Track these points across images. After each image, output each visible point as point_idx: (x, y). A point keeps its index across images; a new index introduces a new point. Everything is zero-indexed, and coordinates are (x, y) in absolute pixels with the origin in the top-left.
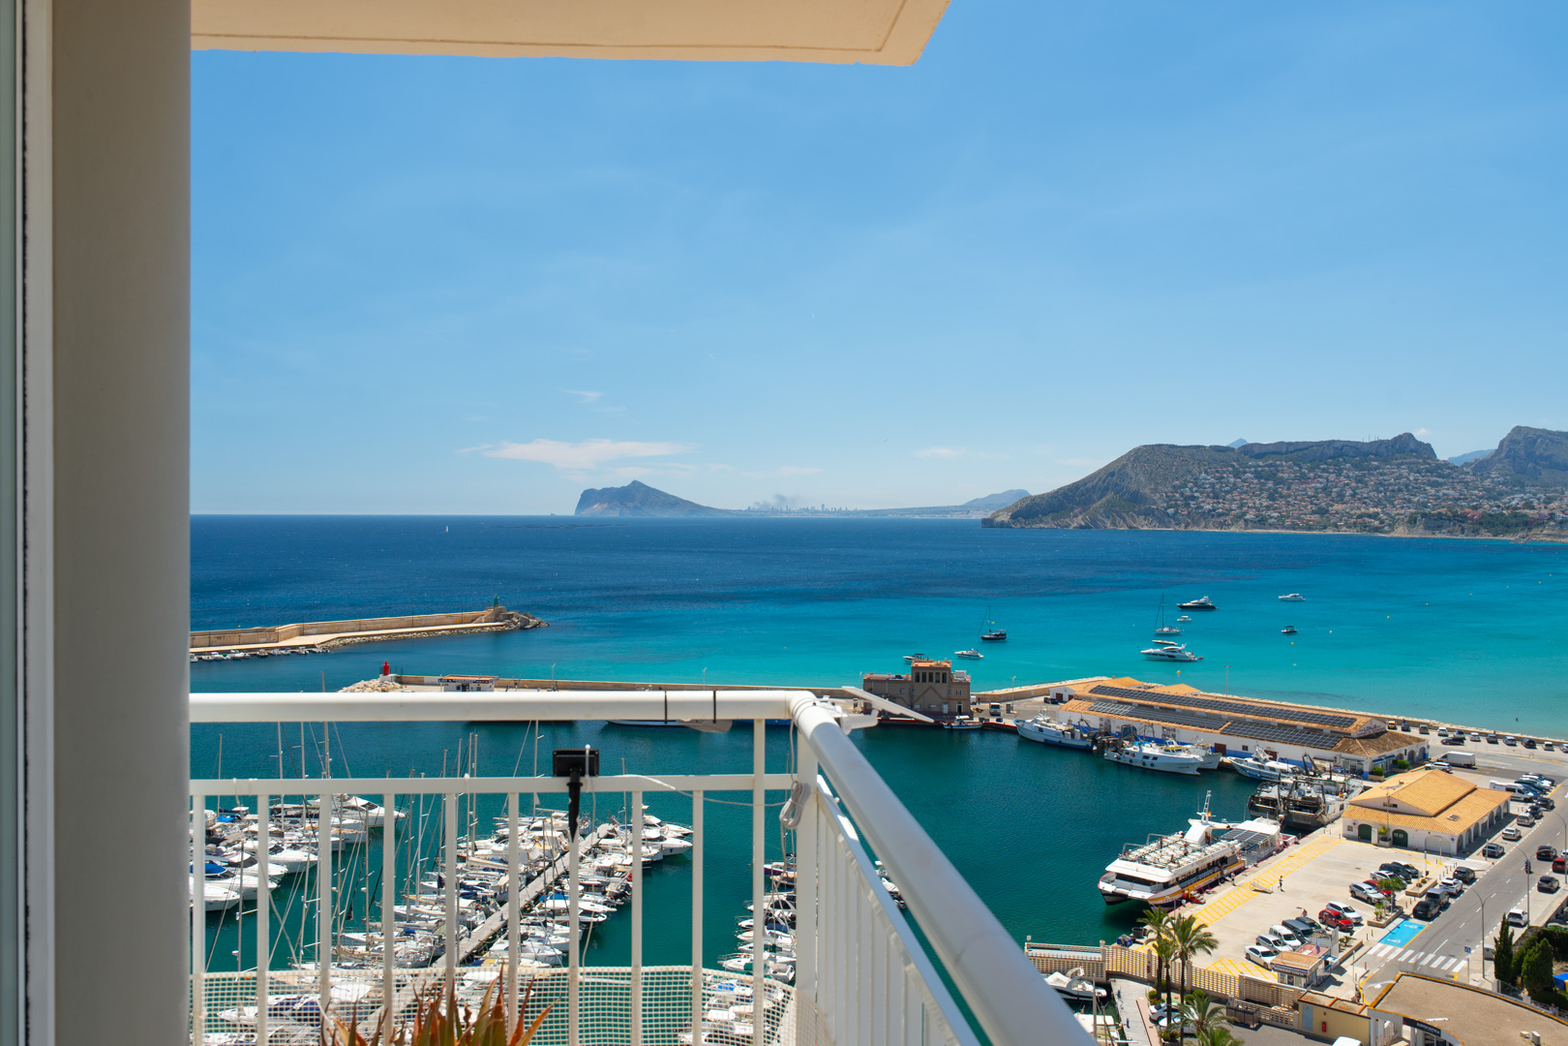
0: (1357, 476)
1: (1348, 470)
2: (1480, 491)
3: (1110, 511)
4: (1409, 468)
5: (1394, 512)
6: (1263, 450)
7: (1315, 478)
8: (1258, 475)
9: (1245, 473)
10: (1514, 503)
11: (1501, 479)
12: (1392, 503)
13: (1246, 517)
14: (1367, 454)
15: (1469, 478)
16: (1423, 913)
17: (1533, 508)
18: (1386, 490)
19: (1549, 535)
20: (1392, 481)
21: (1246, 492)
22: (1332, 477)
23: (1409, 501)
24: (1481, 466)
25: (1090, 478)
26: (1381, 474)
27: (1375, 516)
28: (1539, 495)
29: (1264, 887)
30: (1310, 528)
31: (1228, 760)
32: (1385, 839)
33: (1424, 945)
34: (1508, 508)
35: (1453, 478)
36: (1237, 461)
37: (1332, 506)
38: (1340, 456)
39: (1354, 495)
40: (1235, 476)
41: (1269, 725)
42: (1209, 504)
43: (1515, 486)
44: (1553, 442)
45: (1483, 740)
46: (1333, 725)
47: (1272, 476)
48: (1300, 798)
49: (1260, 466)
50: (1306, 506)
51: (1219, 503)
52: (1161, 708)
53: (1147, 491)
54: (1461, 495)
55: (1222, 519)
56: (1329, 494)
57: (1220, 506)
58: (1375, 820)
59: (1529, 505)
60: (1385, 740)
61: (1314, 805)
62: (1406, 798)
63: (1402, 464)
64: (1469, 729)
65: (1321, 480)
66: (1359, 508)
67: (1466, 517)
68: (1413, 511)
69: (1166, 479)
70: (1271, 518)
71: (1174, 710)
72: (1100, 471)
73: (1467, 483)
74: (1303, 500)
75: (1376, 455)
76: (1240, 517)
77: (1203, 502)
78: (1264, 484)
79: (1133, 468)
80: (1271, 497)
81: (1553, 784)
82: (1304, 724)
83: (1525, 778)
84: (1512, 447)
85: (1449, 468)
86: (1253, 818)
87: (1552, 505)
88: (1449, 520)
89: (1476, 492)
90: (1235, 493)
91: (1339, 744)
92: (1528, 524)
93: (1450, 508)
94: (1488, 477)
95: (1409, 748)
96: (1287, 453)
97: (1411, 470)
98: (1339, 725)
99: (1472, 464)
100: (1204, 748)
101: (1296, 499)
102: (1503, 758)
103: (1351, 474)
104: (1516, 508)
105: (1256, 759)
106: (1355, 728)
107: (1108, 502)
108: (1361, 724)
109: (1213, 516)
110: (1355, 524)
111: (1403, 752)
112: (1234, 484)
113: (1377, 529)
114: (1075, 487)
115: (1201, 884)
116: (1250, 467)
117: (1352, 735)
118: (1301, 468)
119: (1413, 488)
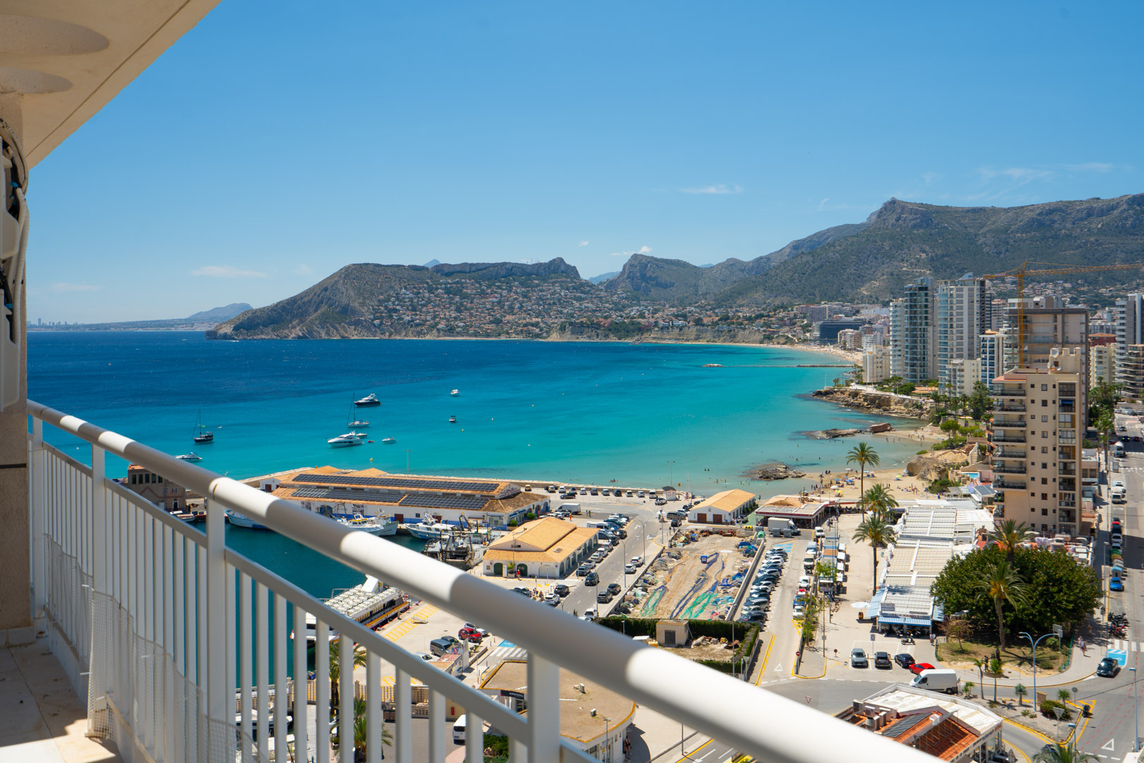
0: (523, 292)
1: (517, 287)
2: (610, 304)
4: (560, 286)
5: (550, 321)
6: (451, 270)
7: (492, 294)
8: (448, 291)
9: (437, 289)
10: (632, 313)
11: (624, 295)
12: (548, 314)
13: (438, 327)
14: (530, 274)
15: (603, 294)
17: (644, 318)
18: (545, 303)
19: (654, 338)
20: (549, 296)
21: (438, 306)
22: (505, 293)
23: (561, 312)
24: (611, 284)
25: (308, 292)
26: (541, 291)
27: (536, 325)
28: (649, 308)
29: (421, 619)
30: (488, 335)
31: (402, 526)
34: (628, 318)
35: (592, 294)
36: (431, 278)
37: (505, 317)
39: (521, 308)
40: (429, 292)
41: (436, 495)
42: (408, 315)
43: (633, 300)
44: (658, 266)
45: (589, 493)
46: (482, 490)
47: (459, 292)
48: (457, 550)
49: (449, 283)
50: (486, 317)
51: (417, 314)
52: (354, 489)
53: (356, 304)
54: (597, 307)
55: (419, 329)
56: (502, 307)
57: (418, 317)
59: (642, 316)
60: (519, 499)
61: (463, 554)
63: (556, 282)
64: (580, 486)
65: (496, 295)
66: (525, 319)
67: (600, 325)
68: (563, 320)
69: (373, 293)
70: (458, 327)
72: (313, 287)
73: (601, 298)
74: (482, 312)
75: (537, 274)
76: (434, 327)
77: (404, 314)
78: (454, 298)
79: (344, 283)
80: (458, 310)
81: (628, 520)
82: (461, 492)
83: (611, 518)
84: (631, 270)
85: (589, 286)
87: (657, 315)
88: (588, 327)
89: (607, 305)
90: (430, 306)
91: (486, 505)
92: (642, 330)
93: (588, 318)
94: (616, 293)
95: (536, 504)
96: (470, 272)
97: (562, 288)
98: (487, 490)
99: (605, 283)
100: (384, 519)
101: (477, 311)
102: (600, 505)
103: (519, 291)
104: (633, 318)
105: (425, 523)
107: (322, 313)
108: (502, 488)
109: (412, 326)
110: (522, 331)
111: (532, 507)
112: (429, 299)
113: (538, 336)
114: (294, 300)
116: (441, 284)
117: (496, 497)
118: (481, 285)
119: (564, 301)
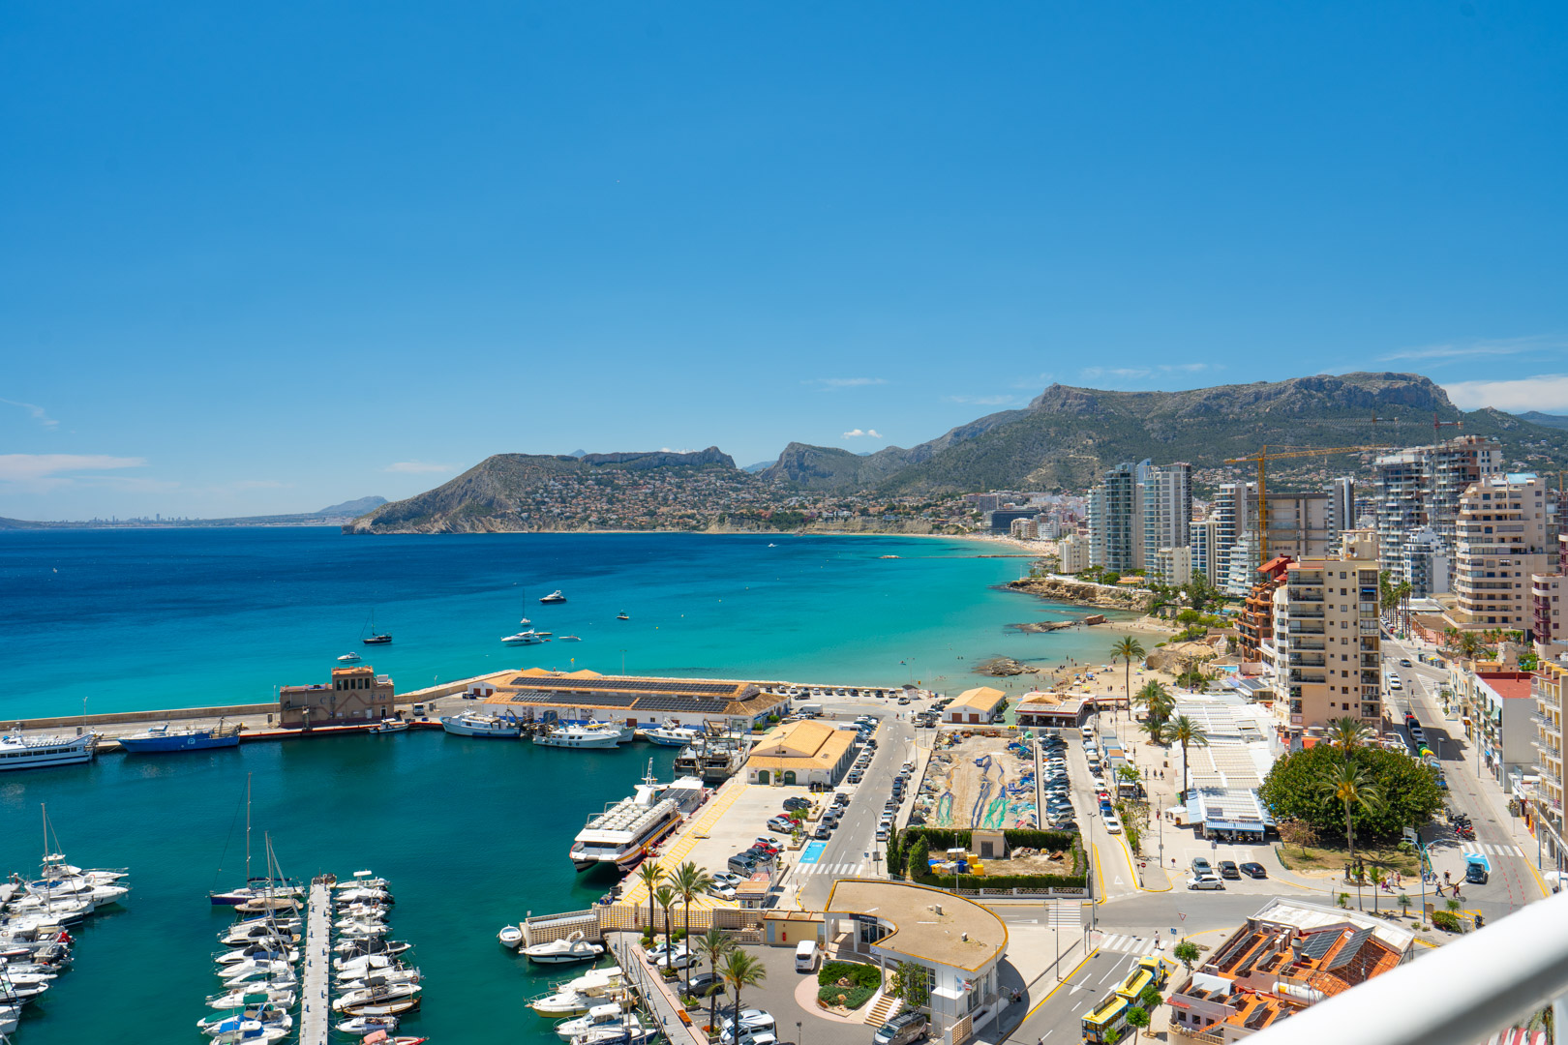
0: (677, 482)
2: (768, 495)
3: (469, 513)
4: (715, 476)
5: (707, 513)
6: (600, 460)
7: (644, 484)
8: (595, 482)
9: (587, 480)
10: (792, 504)
12: (704, 505)
13: (590, 520)
14: (682, 464)
15: (761, 484)
16: (822, 836)
17: (806, 508)
18: (700, 494)
19: (822, 529)
20: (704, 486)
21: (589, 497)
22: (658, 483)
23: (718, 504)
24: (768, 475)
25: (449, 485)
27: (692, 516)
28: (806, 498)
29: (703, 834)
30: (644, 528)
31: (639, 732)
32: (779, 781)
33: (831, 859)
34: (789, 508)
35: (748, 484)
36: (579, 469)
37: (659, 508)
38: (664, 465)
39: (675, 499)
40: (576, 484)
41: (669, 698)
42: (558, 508)
43: (790, 490)
45: (822, 692)
46: (721, 692)
47: (610, 483)
48: (711, 756)
49: (599, 474)
50: (638, 509)
51: (566, 507)
52: (578, 692)
53: (503, 497)
54: (755, 498)
55: (569, 522)
56: (656, 499)
57: (568, 509)
58: (771, 765)
59: (802, 506)
60: (760, 701)
61: (723, 761)
62: (790, 744)
63: (709, 472)
64: (811, 685)
65: (649, 486)
66: (679, 510)
67: (762, 516)
68: (721, 511)
69: (519, 486)
70: (611, 520)
71: (589, 693)
72: (458, 479)
73: (757, 488)
74: (635, 504)
75: (691, 465)
76: (585, 520)
77: (553, 506)
78: (604, 490)
79: (489, 475)
80: (610, 502)
81: (876, 721)
82: (695, 694)
83: (860, 719)
84: (788, 459)
85: (745, 476)
86: (678, 778)
87: (818, 506)
88: (751, 518)
89: (765, 496)
91: (728, 708)
92: (807, 521)
94: (772, 483)
95: (776, 705)
97: (717, 478)
98: (726, 692)
99: (761, 473)
100: (621, 724)
101: (630, 503)
102: (840, 706)
103: (672, 482)
104: (794, 508)
105: (666, 728)
107: (467, 507)
108: (742, 689)
109: (562, 519)
110: (678, 523)
111: (771, 708)
113: (696, 528)
114: (435, 493)
115: (654, 839)
117: (735, 699)
118: (633, 476)
119: (720, 492)
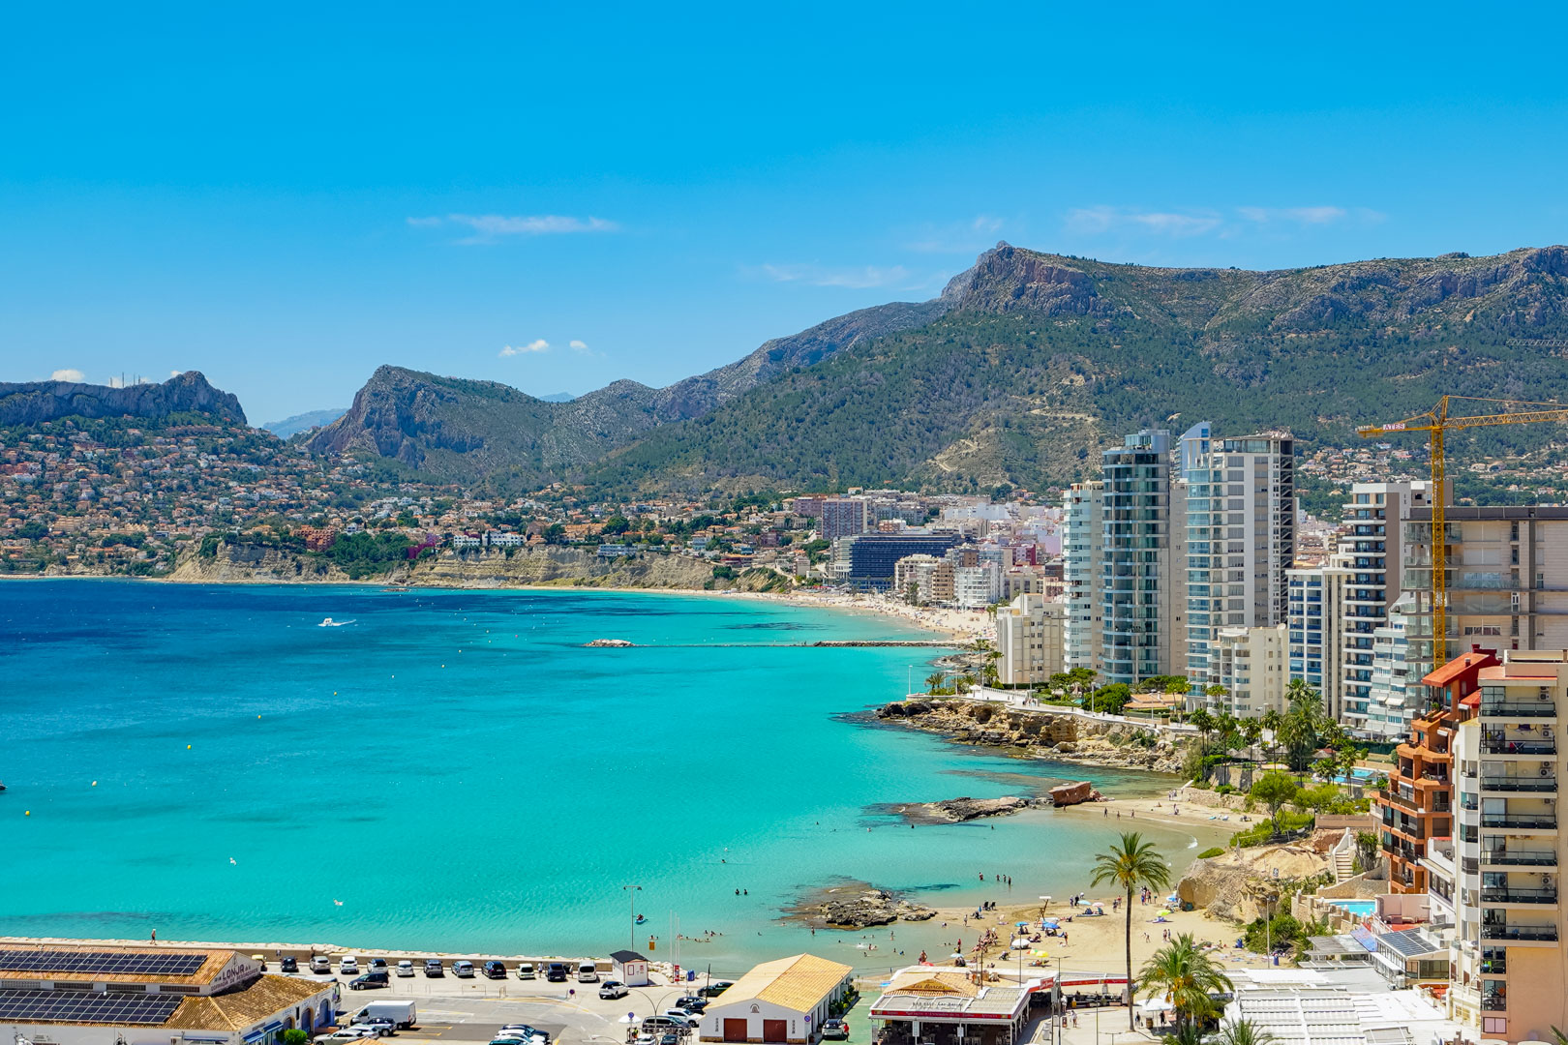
0: (100, 457)
1: (84, 444)
2: (324, 490)
4: (197, 442)
5: (172, 532)
7: (19, 461)
10: (382, 514)
11: (359, 468)
12: (168, 515)
14: (118, 413)
15: (305, 464)
17: (416, 524)
18: (157, 487)
19: (444, 575)
20: (167, 469)
22: (53, 459)
23: (200, 511)
24: (322, 442)
26: (147, 455)
27: (136, 541)
28: (423, 499)
30: (12, 568)
34: (374, 524)
35: (277, 464)
37: (54, 520)
39: (96, 497)
43: (382, 481)
44: (442, 397)
46: (164, 973)
54: (292, 497)
56: (47, 495)
59: (408, 519)
60: (262, 993)
63: (185, 434)
65: (31, 465)
66: (106, 526)
67: (304, 542)
68: (207, 529)
73: (301, 474)
75: (137, 414)
82: (107, 978)
84: (375, 405)
85: (270, 445)
87: (445, 519)
88: (275, 548)
89: (317, 492)
92: (410, 554)
93: (273, 524)
94: (336, 464)
97: (201, 448)
98: (175, 973)
99: (308, 437)
103: (89, 455)
104: (386, 525)
106: (207, 977)
108: (217, 967)
110: (101, 558)
113: (142, 568)
117: (202, 991)
119: (206, 483)
